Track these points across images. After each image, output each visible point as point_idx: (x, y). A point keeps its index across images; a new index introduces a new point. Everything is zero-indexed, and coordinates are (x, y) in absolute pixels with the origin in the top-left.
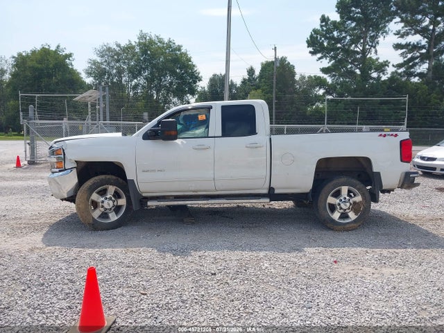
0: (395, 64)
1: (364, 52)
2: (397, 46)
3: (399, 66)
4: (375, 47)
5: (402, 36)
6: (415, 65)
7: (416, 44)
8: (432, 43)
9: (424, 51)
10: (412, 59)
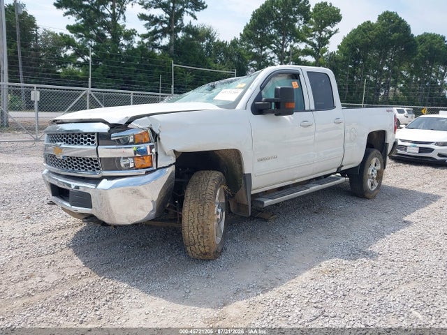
0: (140, 34)
1: (114, 16)
2: (143, 17)
3: (144, 36)
4: (123, 13)
5: (146, 7)
6: (157, 38)
7: (158, 17)
8: (173, 20)
9: (165, 26)
10: (155, 32)
